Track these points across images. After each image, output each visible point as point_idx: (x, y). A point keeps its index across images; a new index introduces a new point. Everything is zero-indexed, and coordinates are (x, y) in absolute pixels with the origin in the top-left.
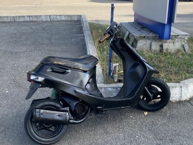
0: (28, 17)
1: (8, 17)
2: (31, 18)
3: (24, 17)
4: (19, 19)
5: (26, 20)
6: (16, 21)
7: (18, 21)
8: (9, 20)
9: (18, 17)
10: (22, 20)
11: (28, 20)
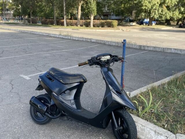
0: (174, 50)
1: (159, 48)
2: (176, 51)
3: (171, 49)
4: (167, 50)
5: (172, 52)
6: (165, 51)
7: (166, 51)
8: (160, 50)
9: (167, 49)
10: (169, 51)
11: (174, 52)
